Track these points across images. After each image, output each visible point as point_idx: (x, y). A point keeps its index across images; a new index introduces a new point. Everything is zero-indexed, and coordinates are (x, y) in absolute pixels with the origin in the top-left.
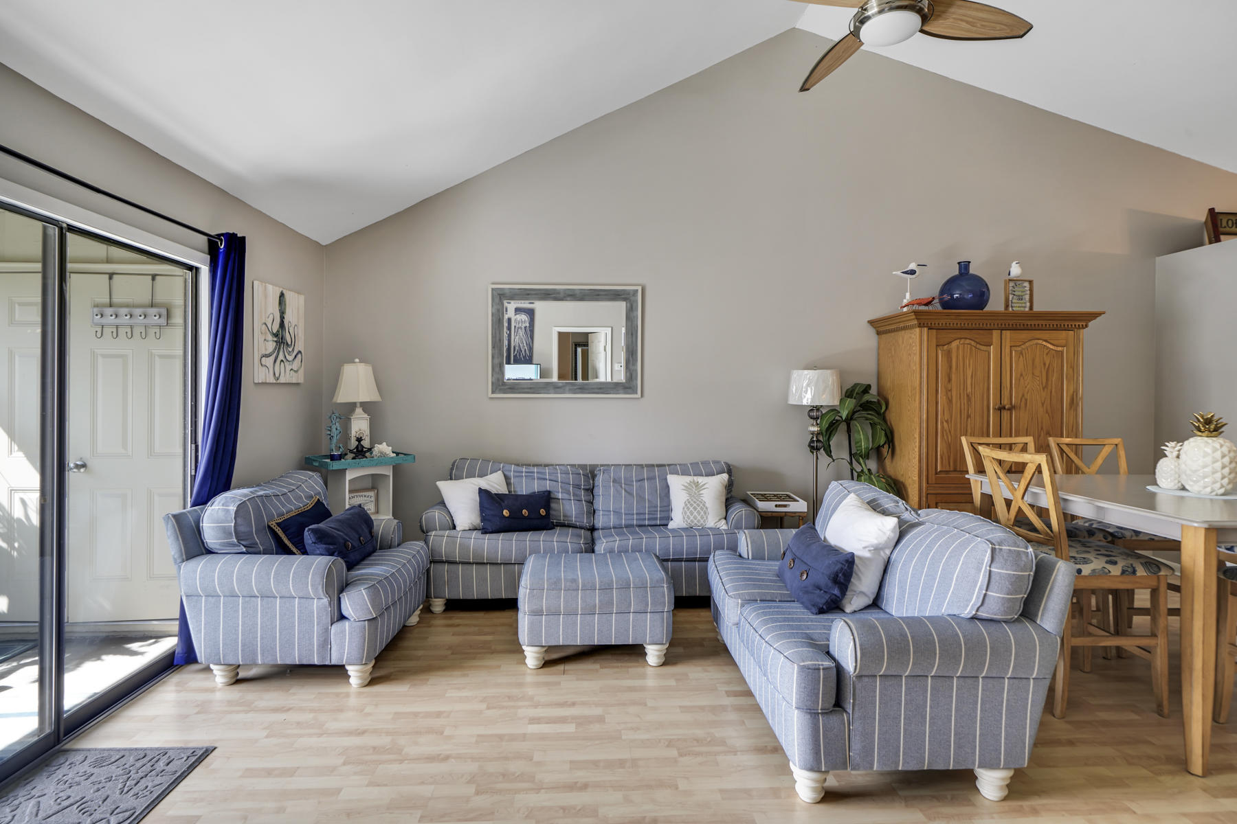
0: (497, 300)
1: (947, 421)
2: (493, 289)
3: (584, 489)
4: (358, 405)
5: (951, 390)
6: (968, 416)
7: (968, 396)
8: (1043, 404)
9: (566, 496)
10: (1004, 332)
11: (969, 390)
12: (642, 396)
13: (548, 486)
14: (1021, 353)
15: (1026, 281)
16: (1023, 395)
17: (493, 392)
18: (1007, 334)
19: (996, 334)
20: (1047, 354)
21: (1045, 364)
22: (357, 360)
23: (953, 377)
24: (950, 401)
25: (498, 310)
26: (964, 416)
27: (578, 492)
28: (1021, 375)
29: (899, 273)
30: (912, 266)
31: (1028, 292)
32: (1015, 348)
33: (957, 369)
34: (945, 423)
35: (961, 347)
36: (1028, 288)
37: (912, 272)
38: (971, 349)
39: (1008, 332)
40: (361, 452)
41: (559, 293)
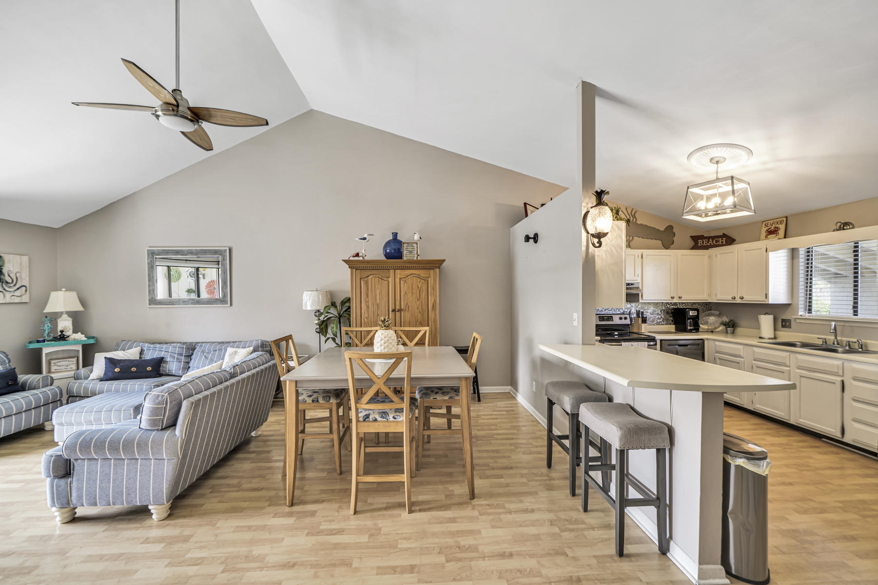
0: (150, 256)
1: (366, 318)
2: (148, 250)
3: (185, 356)
4: (64, 313)
5: (368, 302)
6: (378, 315)
7: (377, 304)
8: (418, 308)
9: (172, 360)
10: (396, 270)
11: (378, 301)
12: (231, 305)
13: (162, 354)
14: (406, 282)
15: (414, 243)
16: (407, 304)
17: (149, 305)
18: (398, 271)
19: (392, 272)
20: (419, 282)
21: (418, 287)
22: (64, 289)
23: (370, 295)
24: (368, 307)
25: (151, 261)
26: (376, 315)
27: (180, 357)
28: (406, 293)
29: (357, 239)
30: (365, 236)
31: (416, 249)
32: (403, 279)
33: (371, 289)
34: (365, 319)
35: (373, 278)
36: (415, 247)
37: (365, 239)
38: (379, 280)
39: (399, 270)
40: (62, 338)
41: (184, 252)
